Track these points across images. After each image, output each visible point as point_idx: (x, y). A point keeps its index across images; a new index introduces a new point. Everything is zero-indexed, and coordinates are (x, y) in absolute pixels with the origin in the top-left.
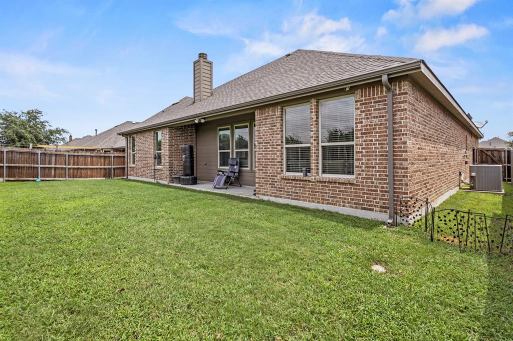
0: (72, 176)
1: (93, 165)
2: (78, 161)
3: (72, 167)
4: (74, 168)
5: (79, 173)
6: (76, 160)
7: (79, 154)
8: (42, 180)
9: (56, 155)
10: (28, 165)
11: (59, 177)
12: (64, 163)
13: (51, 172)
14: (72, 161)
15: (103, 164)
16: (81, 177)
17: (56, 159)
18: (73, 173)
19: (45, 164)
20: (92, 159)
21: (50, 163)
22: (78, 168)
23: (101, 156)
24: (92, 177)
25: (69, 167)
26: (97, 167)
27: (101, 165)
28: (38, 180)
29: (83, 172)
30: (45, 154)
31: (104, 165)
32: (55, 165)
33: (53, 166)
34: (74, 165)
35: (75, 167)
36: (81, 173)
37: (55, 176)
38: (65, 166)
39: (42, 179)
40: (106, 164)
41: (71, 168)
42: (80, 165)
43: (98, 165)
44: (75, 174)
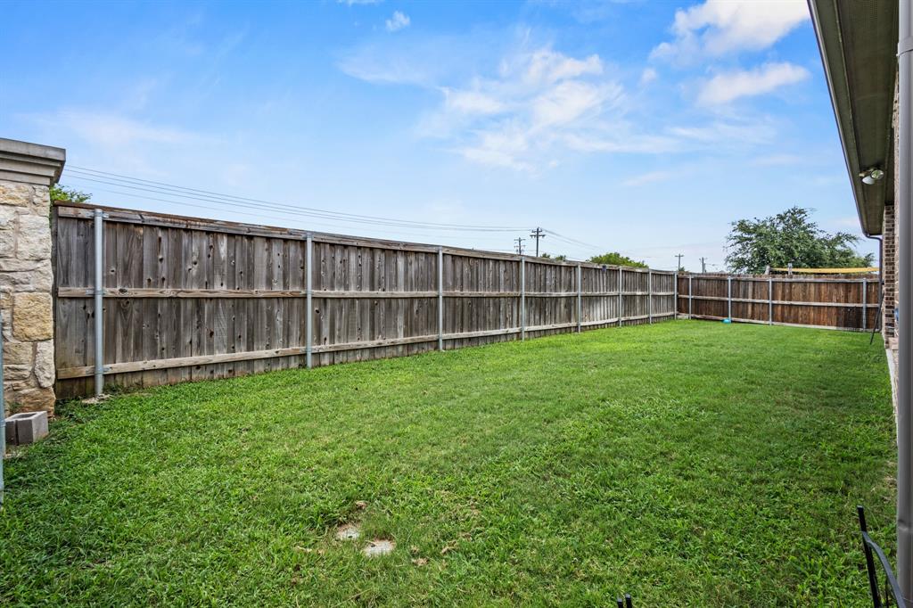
0: (780, 318)
1: (820, 301)
2: (790, 292)
3: (781, 302)
4: (783, 305)
5: (792, 315)
6: (787, 291)
7: (793, 280)
8: (732, 322)
9: (754, 282)
10: (716, 298)
11: (759, 319)
12: (766, 296)
13: (747, 309)
14: (780, 292)
15: (842, 299)
16: (796, 321)
17: (754, 290)
18: (783, 313)
19: (738, 297)
20: (819, 289)
21: (745, 296)
22: (791, 305)
23: (838, 283)
24: (819, 324)
25: (775, 302)
26: (830, 304)
27: (838, 301)
28: (726, 320)
29: (800, 312)
30: (739, 281)
31: (846, 302)
32: (753, 298)
33: (750, 300)
34: (783, 299)
35: (786, 302)
36: (796, 314)
37: (752, 318)
38: (767, 302)
39: (733, 319)
40: (851, 298)
41: (778, 305)
42: (794, 300)
43: (832, 301)
44: (786, 315)
